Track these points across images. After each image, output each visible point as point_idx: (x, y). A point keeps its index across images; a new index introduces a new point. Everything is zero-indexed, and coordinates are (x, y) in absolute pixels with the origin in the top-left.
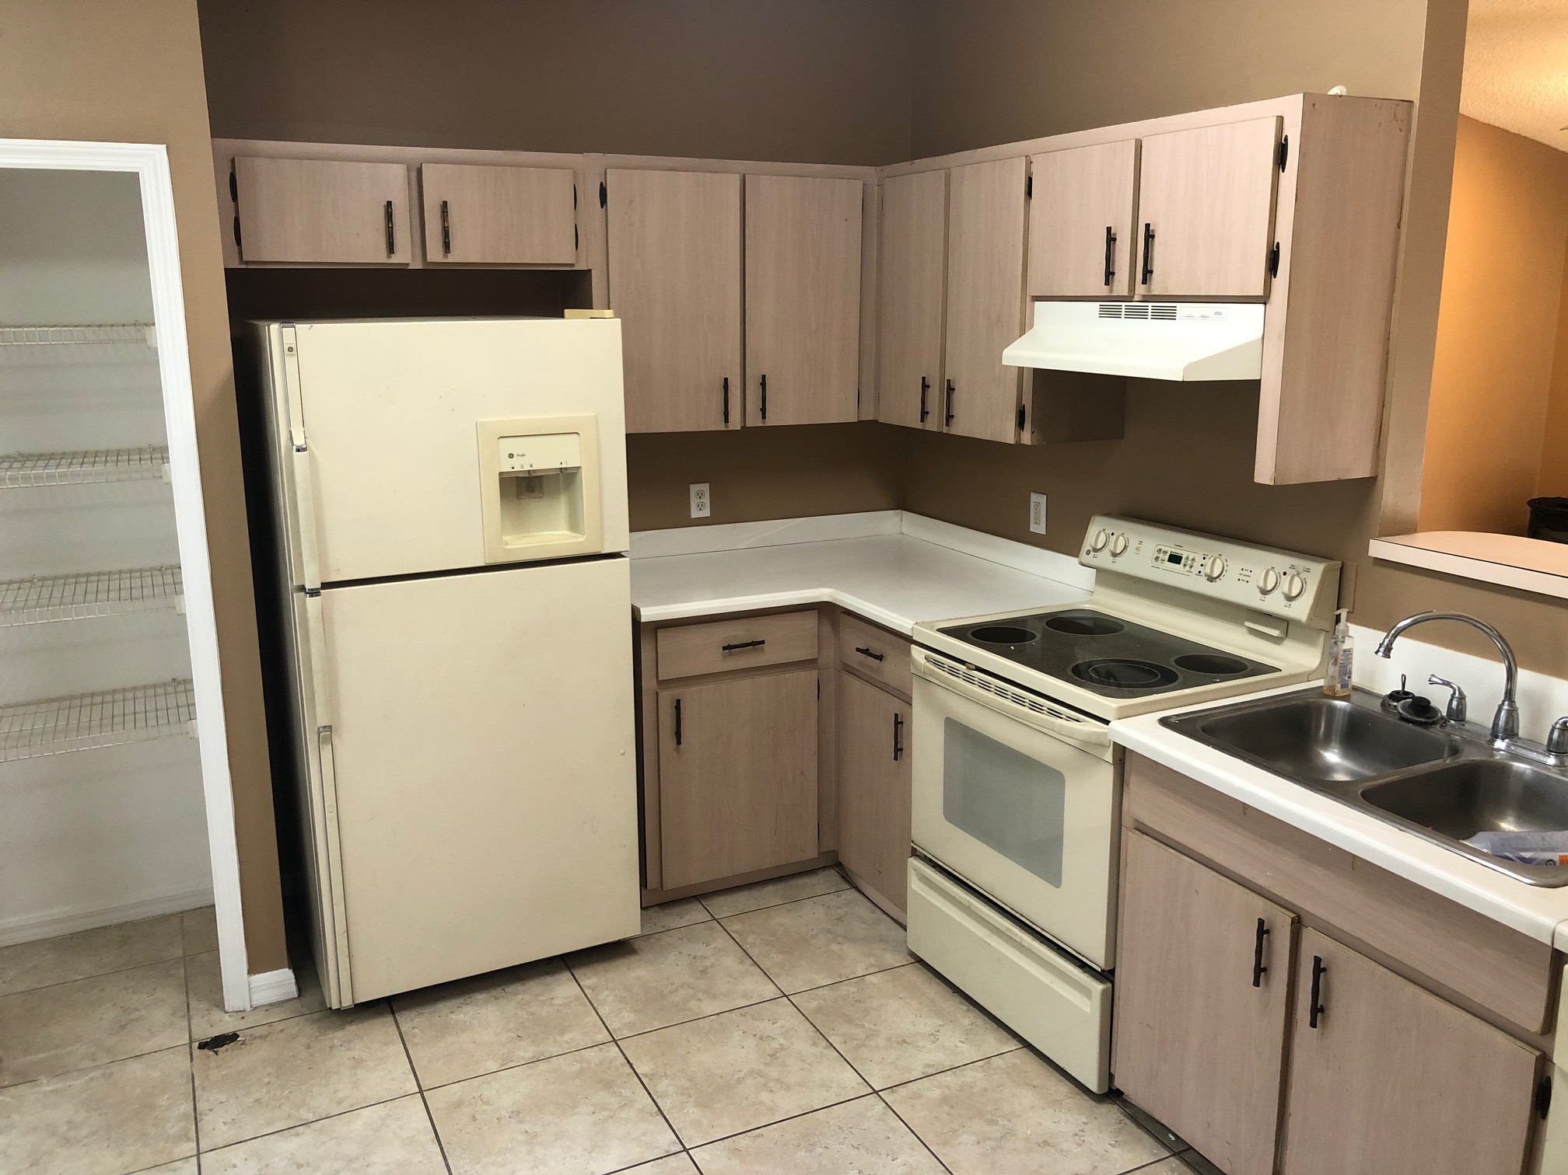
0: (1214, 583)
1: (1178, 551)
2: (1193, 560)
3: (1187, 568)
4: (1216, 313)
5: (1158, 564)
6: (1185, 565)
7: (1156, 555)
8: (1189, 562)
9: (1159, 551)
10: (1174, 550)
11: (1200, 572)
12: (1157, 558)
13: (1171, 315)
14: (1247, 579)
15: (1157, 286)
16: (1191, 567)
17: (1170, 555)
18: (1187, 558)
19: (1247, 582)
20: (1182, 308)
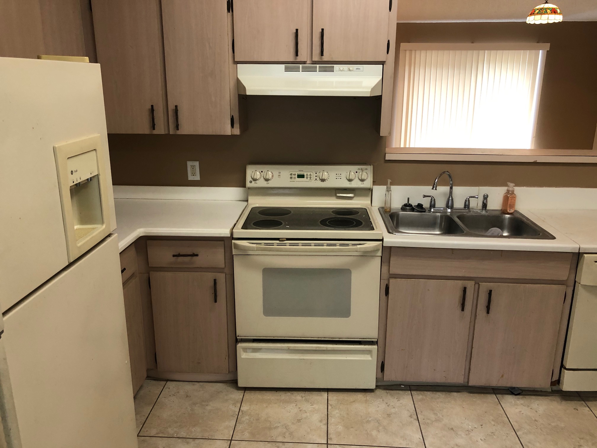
0: (324, 182)
1: (302, 173)
2: (310, 175)
3: (309, 179)
4: (357, 69)
5: (293, 180)
6: (307, 178)
7: (290, 176)
8: (309, 176)
9: (291, 174)
10: (298, 173)
11: (316, 179)
12: (291, 178)
13: (332, 70)
14: (340, 177)
15: (325, 58)
16: (310, 178)
17: (298, 175)
18: (307, 175)
19: (341, 178)
20: (336, 67)
